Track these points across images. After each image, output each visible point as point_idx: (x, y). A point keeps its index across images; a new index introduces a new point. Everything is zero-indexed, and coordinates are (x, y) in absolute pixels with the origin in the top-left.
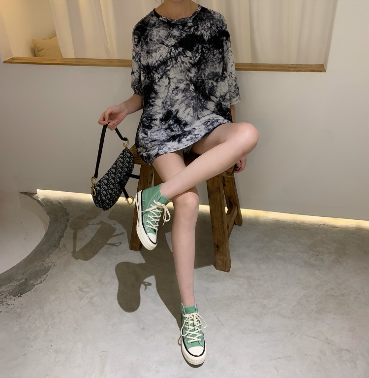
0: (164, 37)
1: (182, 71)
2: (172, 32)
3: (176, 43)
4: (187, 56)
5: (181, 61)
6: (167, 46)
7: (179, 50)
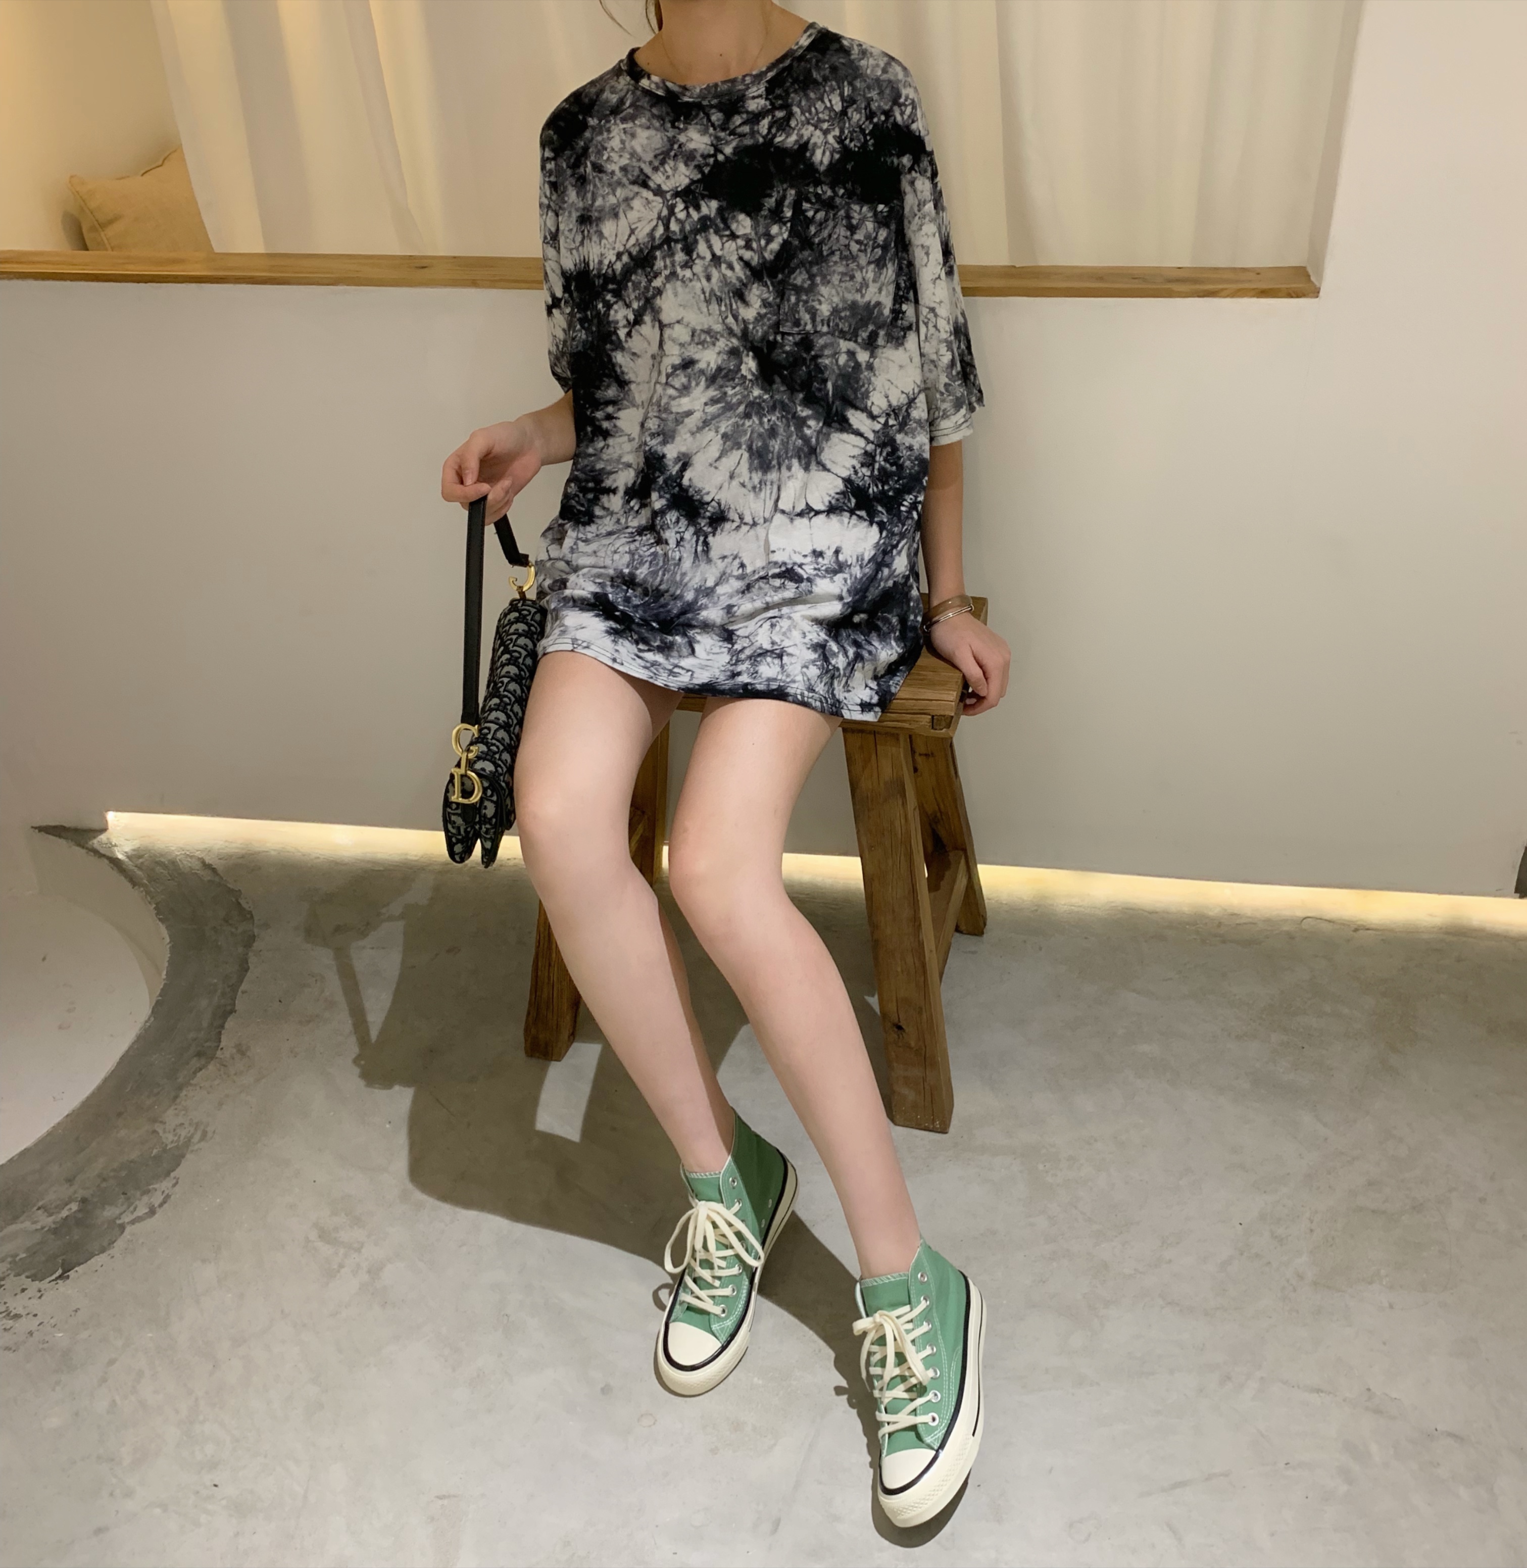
0: (649, 157)
1: (711, 298)
2: (682, 138)
3: (693, 182)
4: (733, 236)
5: (709, 256)
6: (658, 192)
7: (705, 210)
